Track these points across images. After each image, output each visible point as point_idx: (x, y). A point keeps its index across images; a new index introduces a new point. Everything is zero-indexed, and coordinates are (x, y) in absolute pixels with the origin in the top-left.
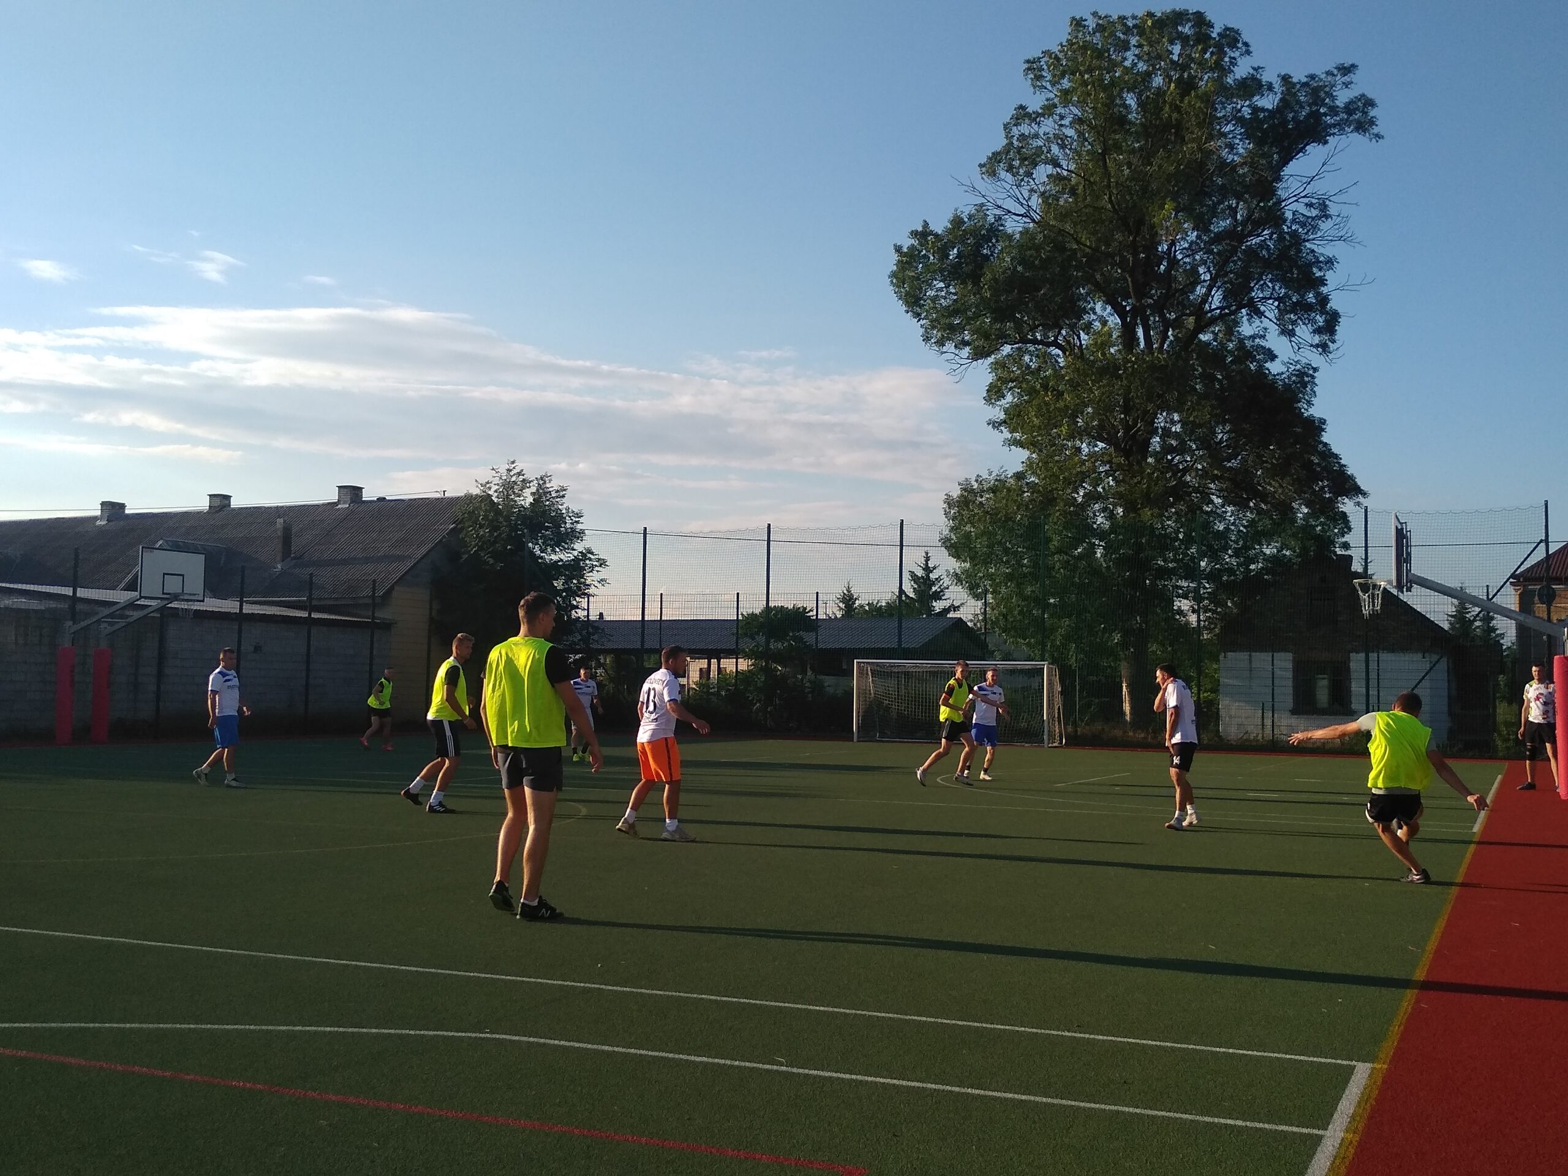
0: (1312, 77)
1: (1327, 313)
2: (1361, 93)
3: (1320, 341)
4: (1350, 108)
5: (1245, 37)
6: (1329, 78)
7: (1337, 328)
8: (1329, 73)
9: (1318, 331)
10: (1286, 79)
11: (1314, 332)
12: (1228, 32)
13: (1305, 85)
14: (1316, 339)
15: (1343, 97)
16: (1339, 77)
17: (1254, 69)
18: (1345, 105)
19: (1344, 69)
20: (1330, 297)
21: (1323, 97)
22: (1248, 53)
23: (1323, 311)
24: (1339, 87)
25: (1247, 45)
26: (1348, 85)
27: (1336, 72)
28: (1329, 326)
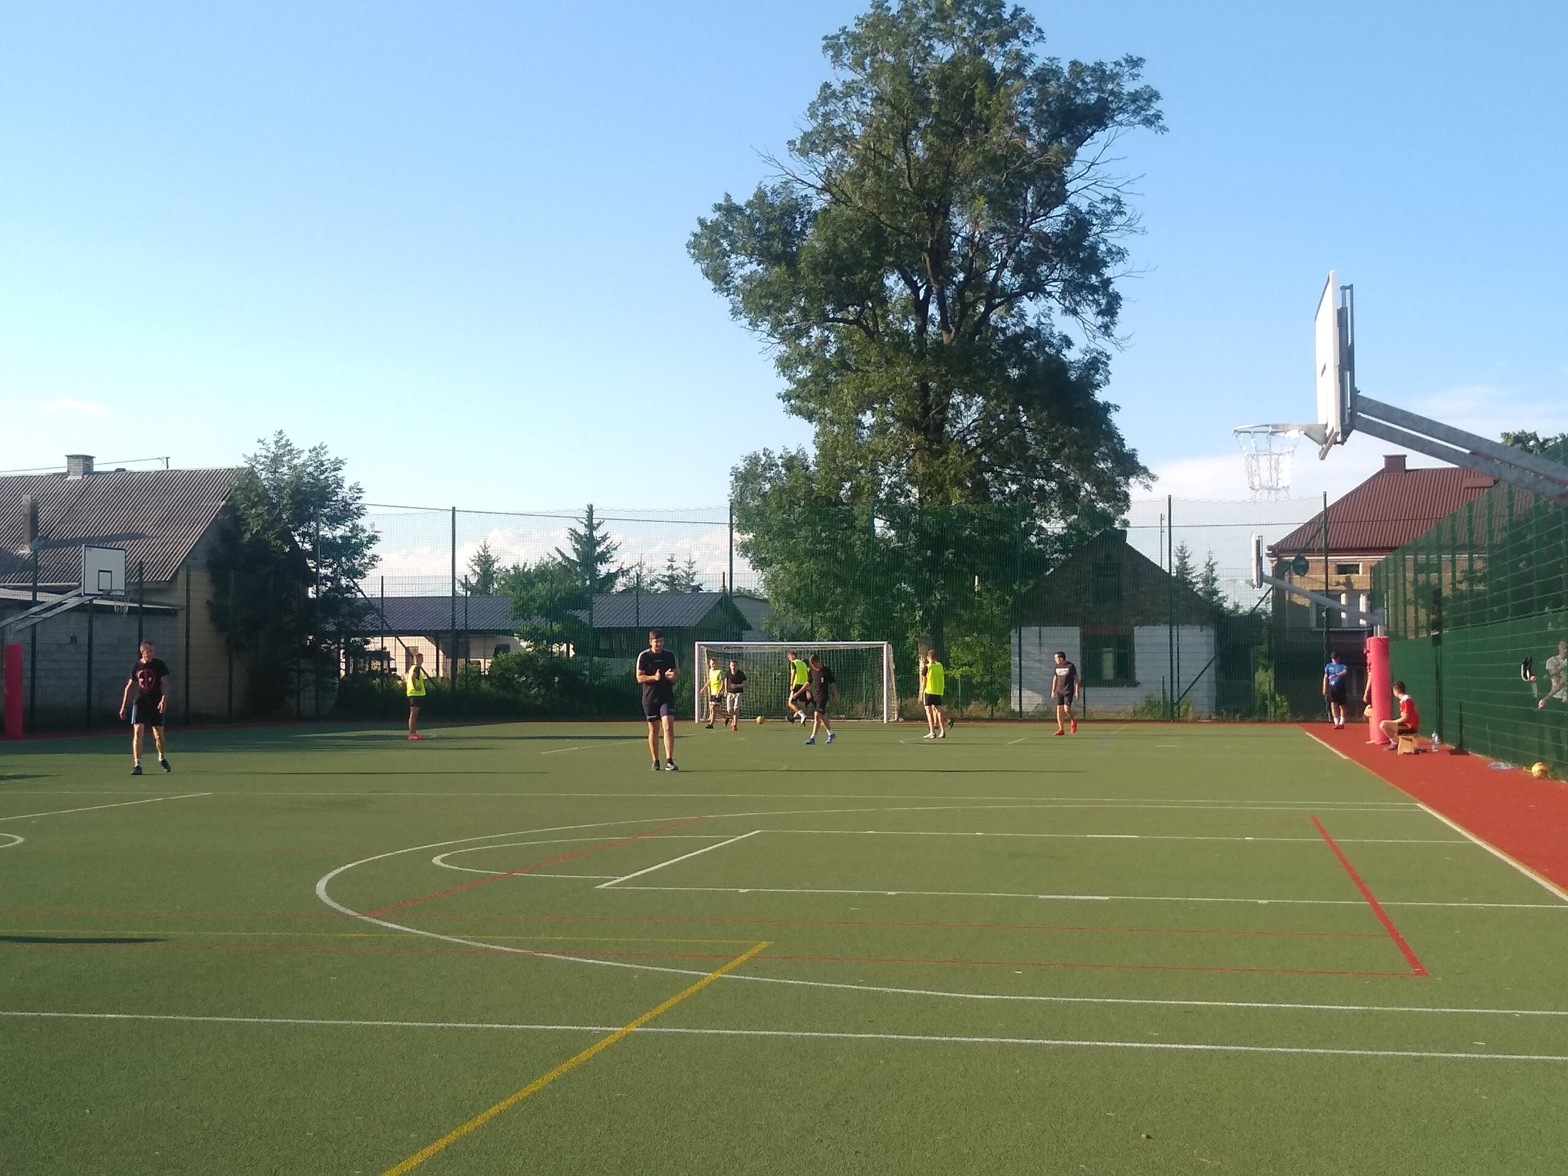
0: (1101, 64)
1: (1109, 295)
2: (1146, 85)
3: (1103, 323)
4: (1135, 97)
5: (1038, 23)
6: (1117, 68)
7: (1118, 310)
8: (1117, 64)
9: (1100, 313)
10: (1075, 64)
11: (1098, 314)
12: (1020, 14)
13: (1094, 70)
14: (1100, 320)
15: (1129, 86)
16: (1127, 68)
17: (1049, 59)
18: (1130, 94)
19: (1132, 61)
20: (1112, 280)
21: (1110, 86)
22: (1042, 38)
23: (1106, 294)
24: (1126, 78)
25: (1039, 30)
26: (1134, 77)
27: (1124, 64)
28: (1110, 308)
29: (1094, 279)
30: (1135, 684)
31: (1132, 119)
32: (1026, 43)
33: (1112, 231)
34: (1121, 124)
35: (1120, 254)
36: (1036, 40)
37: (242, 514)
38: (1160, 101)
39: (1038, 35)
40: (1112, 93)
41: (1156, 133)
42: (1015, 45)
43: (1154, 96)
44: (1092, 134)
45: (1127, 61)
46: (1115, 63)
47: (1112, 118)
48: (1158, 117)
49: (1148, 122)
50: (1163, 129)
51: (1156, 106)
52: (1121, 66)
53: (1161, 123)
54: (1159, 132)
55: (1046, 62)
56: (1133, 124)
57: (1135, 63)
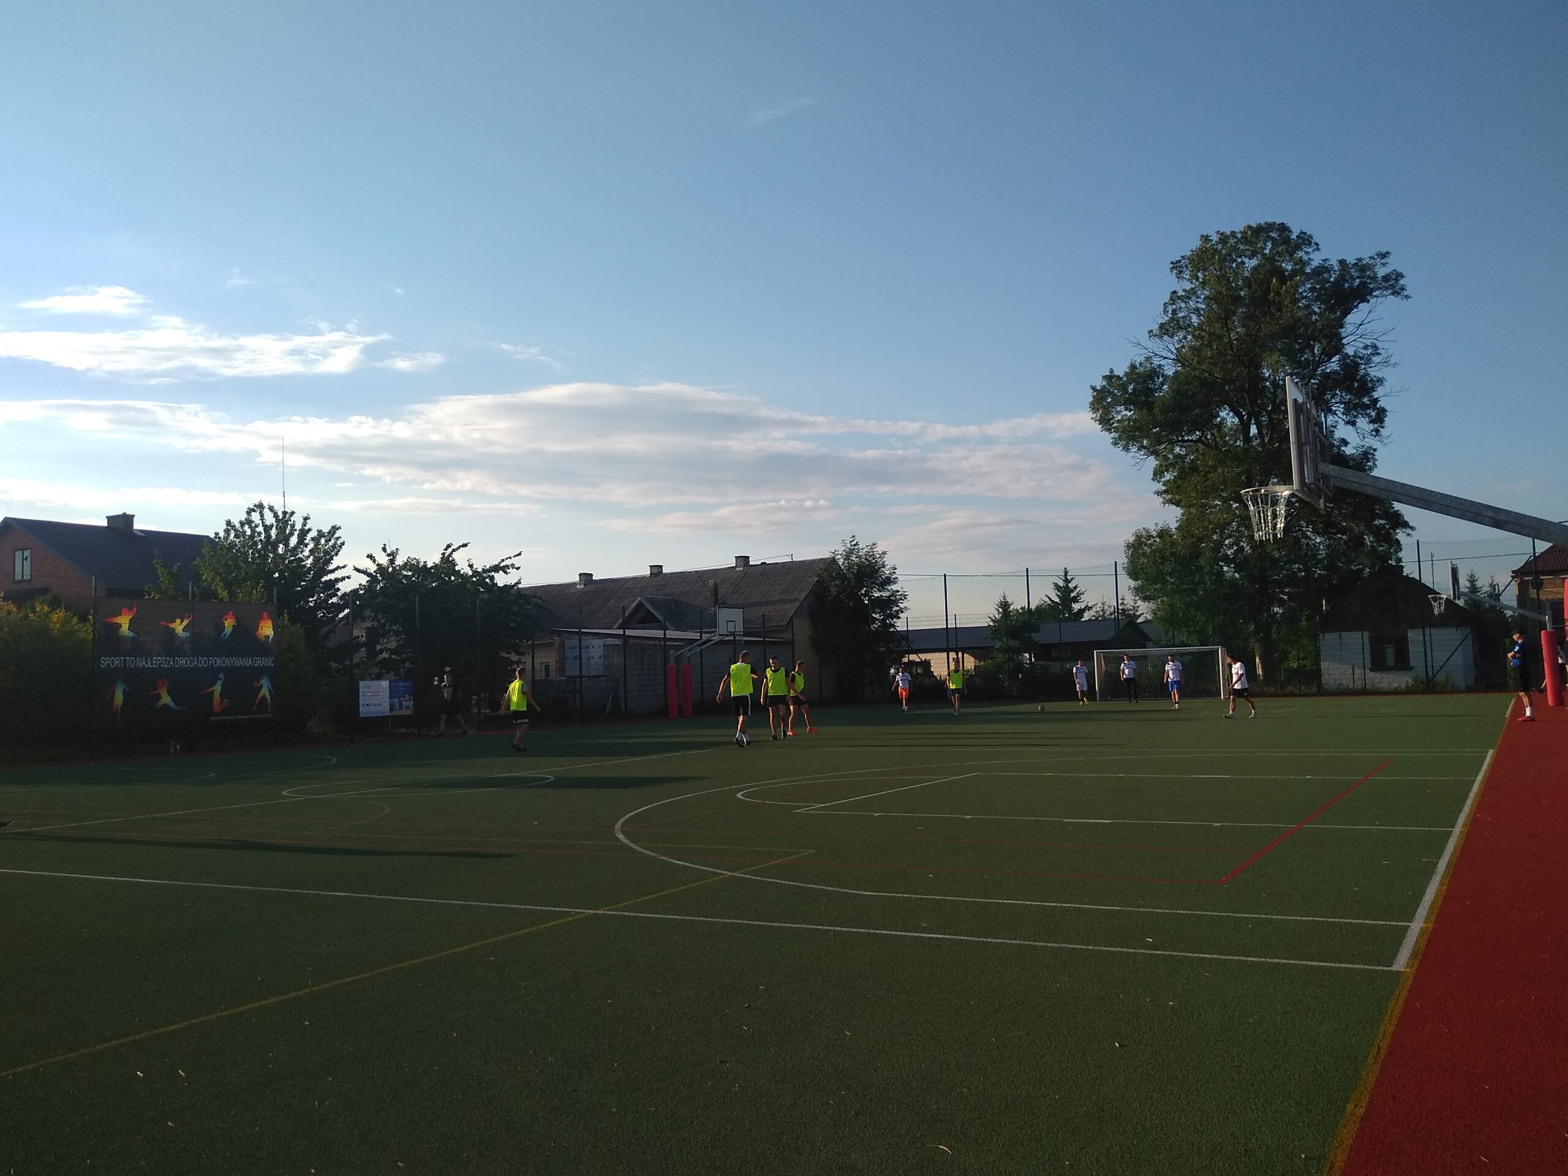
0: (1360, 260)
1: (1378, 410)
2: (1393, 269)
3: (1374, 428)
4: (1386, 278)
5: (1315, 239)
6: (1372, 261)
7: (1385, 419)
8: (1371, 258)
10: (1342, 262)
12: (1302, 235)
13: (1356, 264)
15: (1381, 272)
16: (1378, 260)
17: (1323, 260)
18: (1383, 277)
19: (1382, 254)
20: (1379, 399)
21: (1368, 273)
22: (1318, 249)
23: (1375, 408)
24: (1378, 266)
25: (1317, 244)
26: (1384, 265)
27: (1376, 257)
28: (1379, 418)
29: (1366, 400)
30: (1410, 668)
31: (1384, 292)
32: (1307, 253)
33: (1372, 367)
34: (1377, 297)
35: (1380, 381)
36: (1314, 250)
37: (827, 585)
38: (1404, 279)
39: (1315, 247)
40: (1369, 277)
41: (1402, 299)
42: (1300, 254)
43: (1399, 276)
44: (1357, 305)
45: (1377, 255)
46: (1370, 258)
47: (1371, 294)
48: (1403, 289)
49: (1396, 293)
50: (1407, 297)
51: (1402, 282)
52: (1374, 259)
53: (1405, 293)
54: (1404, 300)
55: (1321, 262)
56: (1386, 296)
57: (1384, 255)
